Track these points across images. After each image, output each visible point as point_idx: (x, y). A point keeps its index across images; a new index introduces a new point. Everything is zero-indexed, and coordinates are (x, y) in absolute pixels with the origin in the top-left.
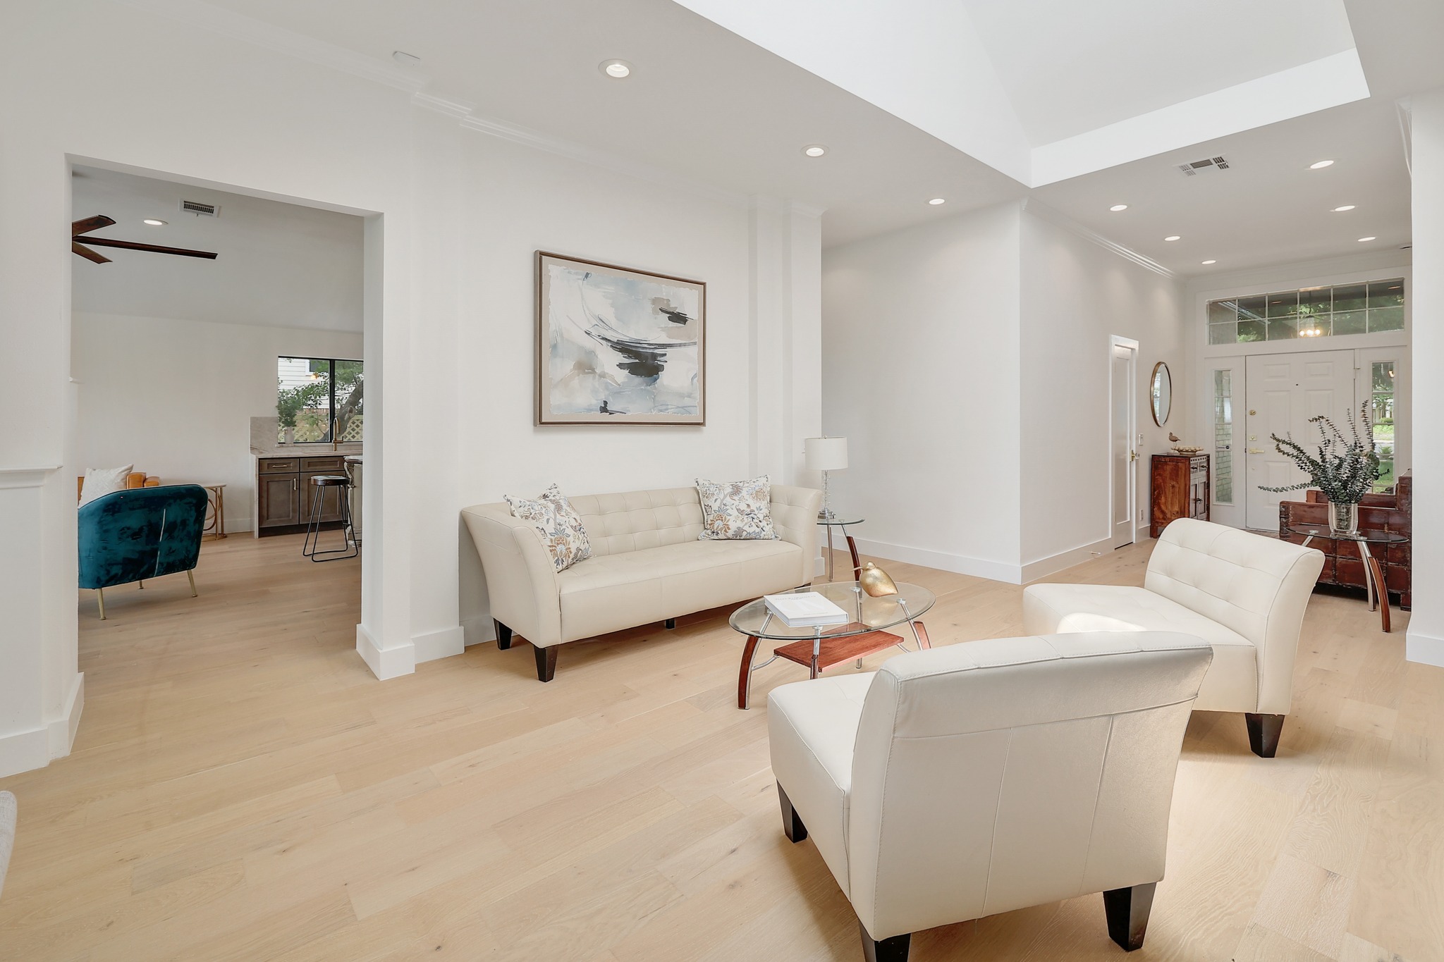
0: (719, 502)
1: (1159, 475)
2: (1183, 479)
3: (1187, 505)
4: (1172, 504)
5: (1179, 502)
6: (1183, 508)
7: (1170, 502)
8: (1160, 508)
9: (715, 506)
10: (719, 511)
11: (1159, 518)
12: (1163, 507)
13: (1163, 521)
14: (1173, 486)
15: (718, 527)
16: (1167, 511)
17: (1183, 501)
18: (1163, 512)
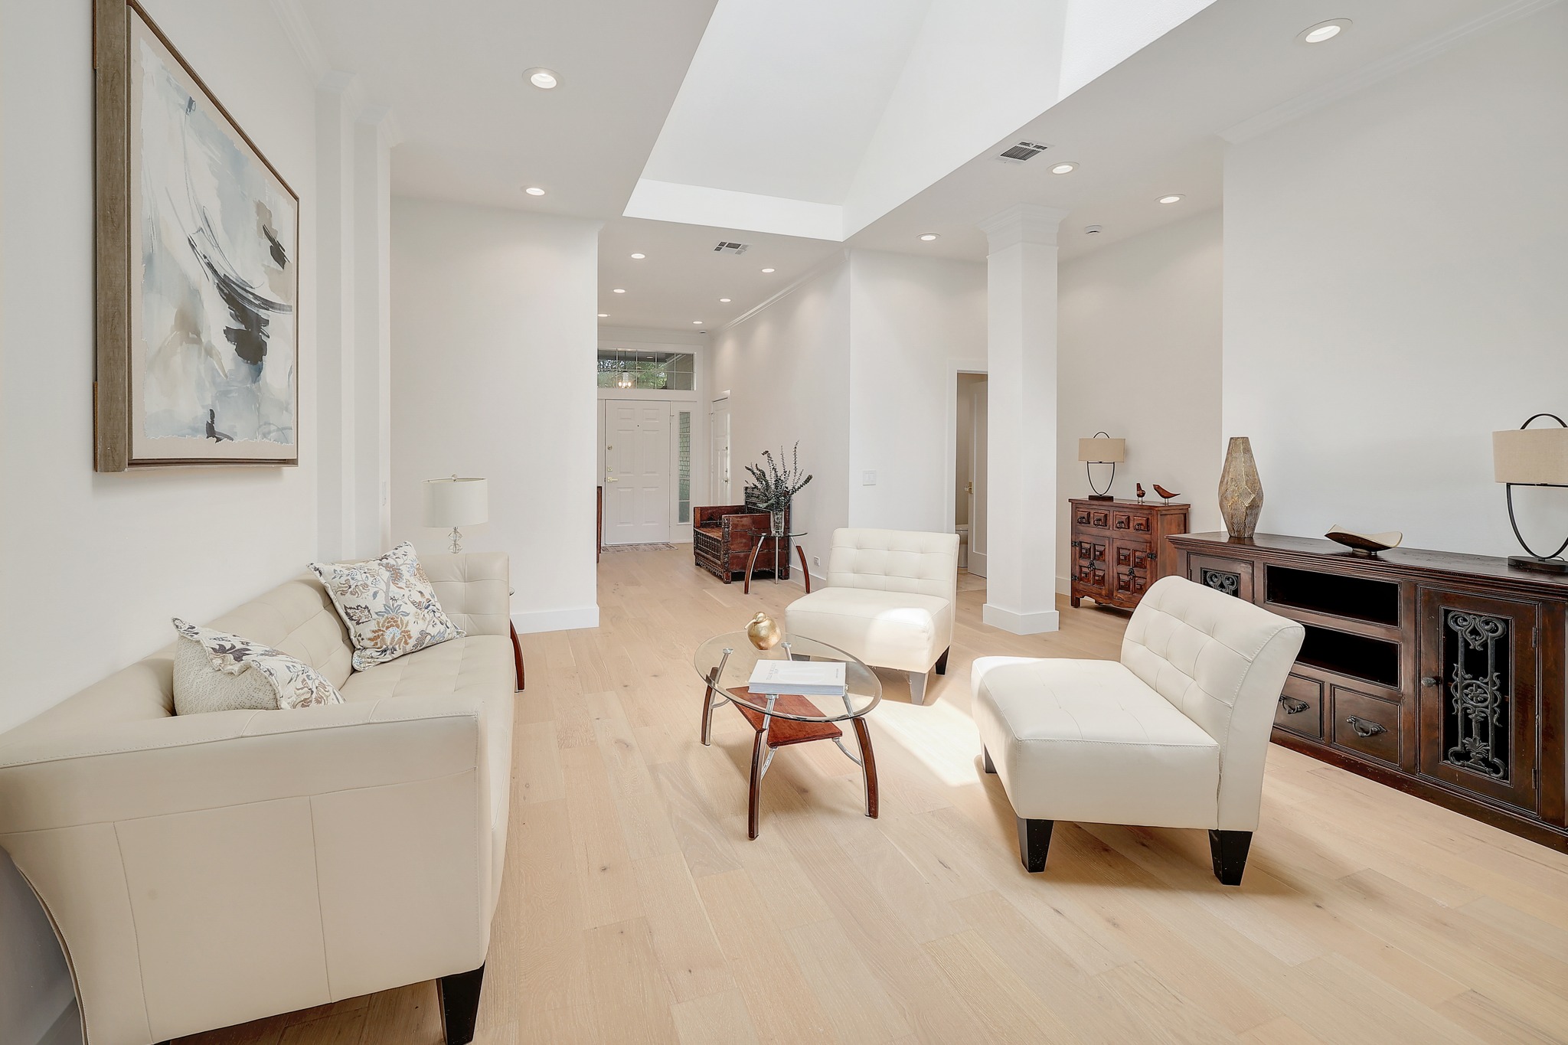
0: (381, 597)
9: (378, 605)
10: (387, 612)
15: (393, 638)
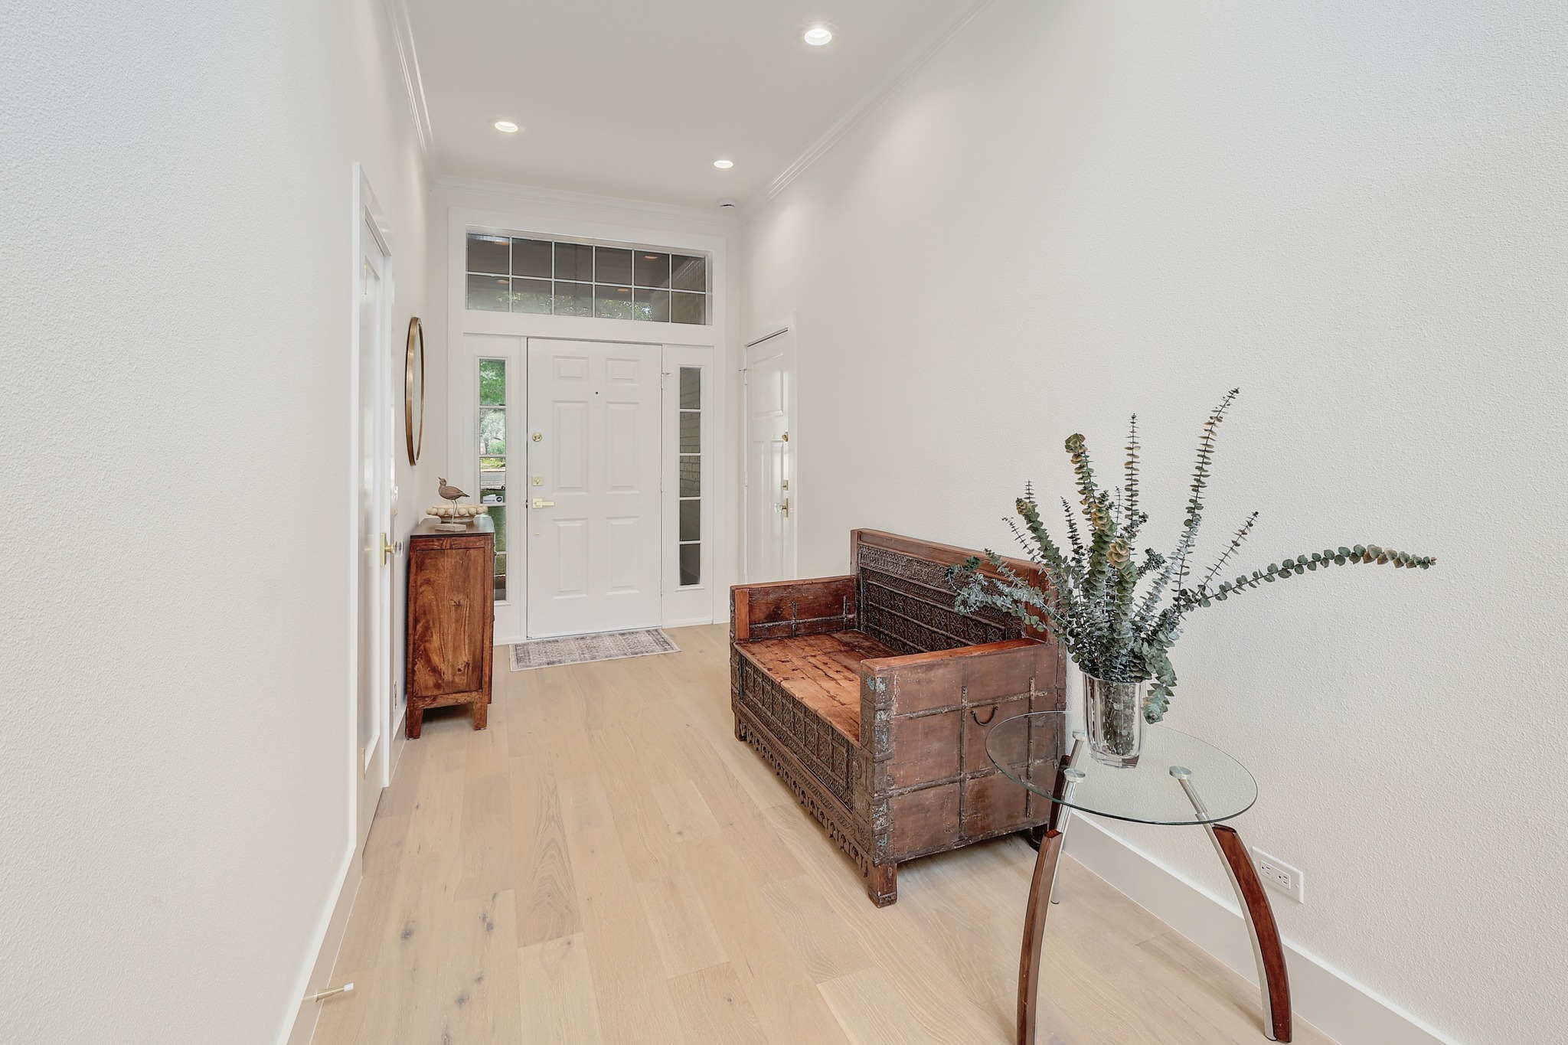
1: (428, 582)
2: (479, 586)
3: (487, 643)
4: (456, 648)
5: (470, 640)
6: (478, 652)
7: (450, 644)
8: (428, 661)
11: (426, 688)
12: (436, 659)
13: (436, 692)
14: (458, 606)
16: (443, 667)
17: (479, 636)
18: (435, 671)
